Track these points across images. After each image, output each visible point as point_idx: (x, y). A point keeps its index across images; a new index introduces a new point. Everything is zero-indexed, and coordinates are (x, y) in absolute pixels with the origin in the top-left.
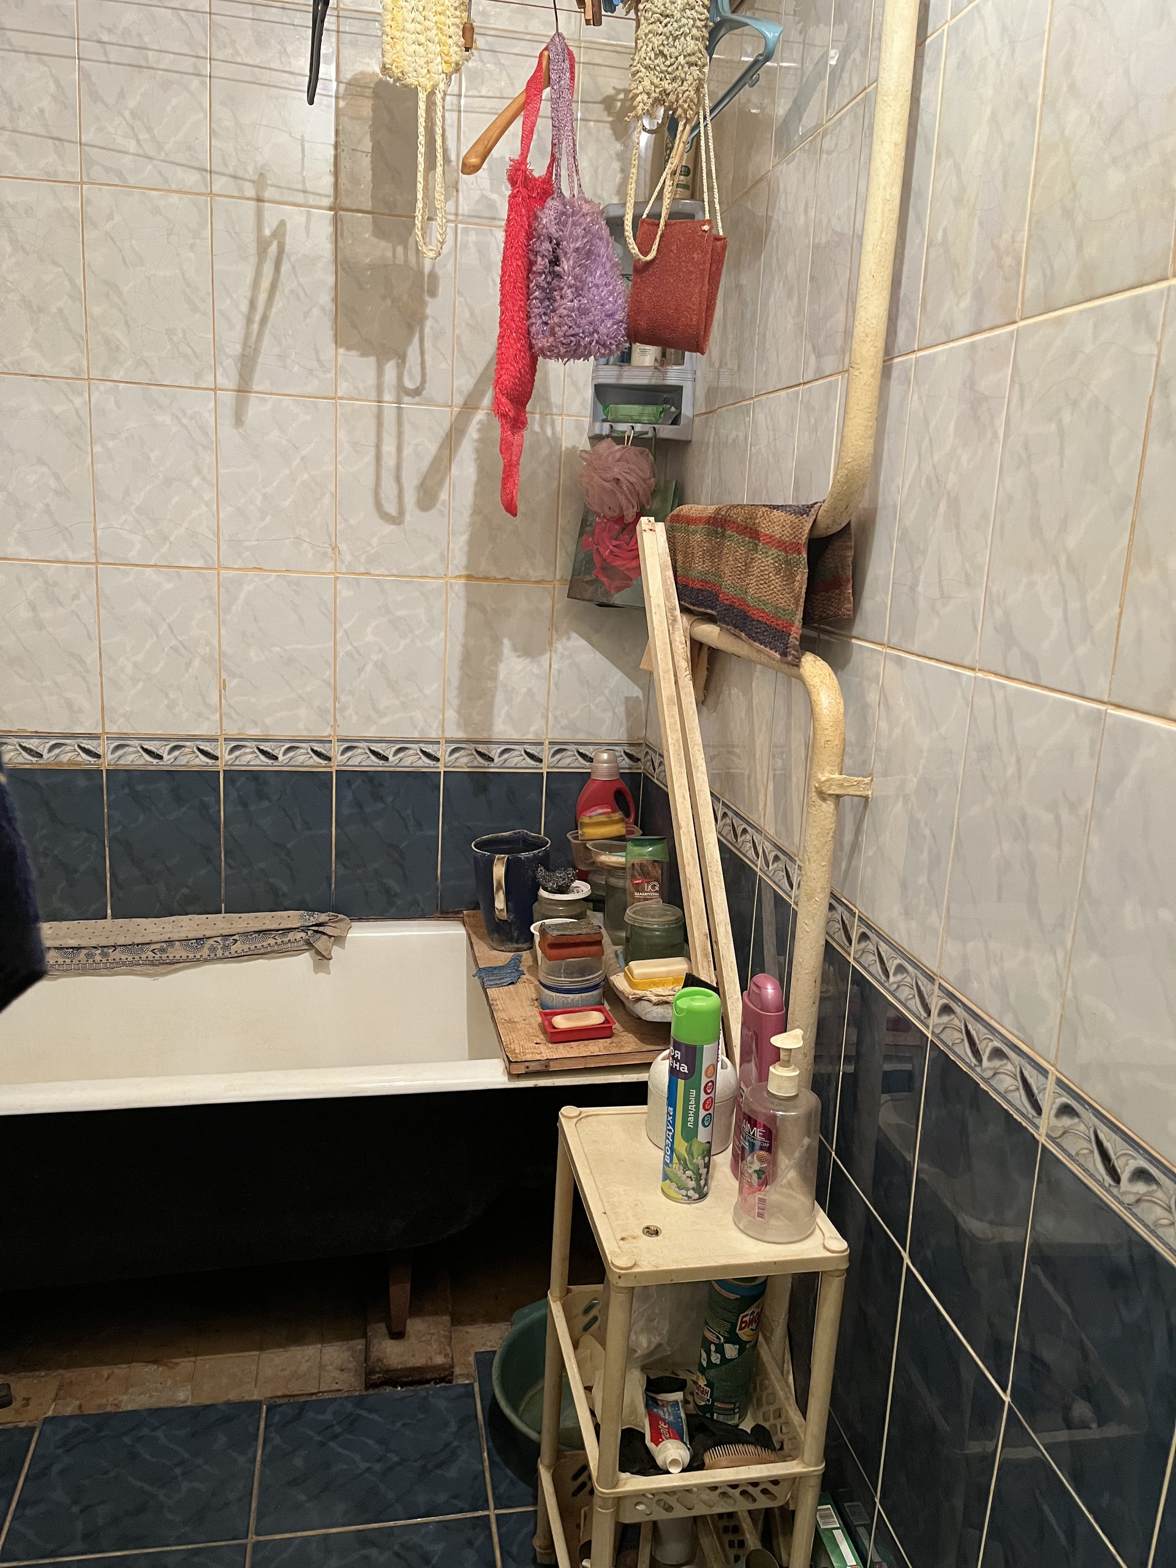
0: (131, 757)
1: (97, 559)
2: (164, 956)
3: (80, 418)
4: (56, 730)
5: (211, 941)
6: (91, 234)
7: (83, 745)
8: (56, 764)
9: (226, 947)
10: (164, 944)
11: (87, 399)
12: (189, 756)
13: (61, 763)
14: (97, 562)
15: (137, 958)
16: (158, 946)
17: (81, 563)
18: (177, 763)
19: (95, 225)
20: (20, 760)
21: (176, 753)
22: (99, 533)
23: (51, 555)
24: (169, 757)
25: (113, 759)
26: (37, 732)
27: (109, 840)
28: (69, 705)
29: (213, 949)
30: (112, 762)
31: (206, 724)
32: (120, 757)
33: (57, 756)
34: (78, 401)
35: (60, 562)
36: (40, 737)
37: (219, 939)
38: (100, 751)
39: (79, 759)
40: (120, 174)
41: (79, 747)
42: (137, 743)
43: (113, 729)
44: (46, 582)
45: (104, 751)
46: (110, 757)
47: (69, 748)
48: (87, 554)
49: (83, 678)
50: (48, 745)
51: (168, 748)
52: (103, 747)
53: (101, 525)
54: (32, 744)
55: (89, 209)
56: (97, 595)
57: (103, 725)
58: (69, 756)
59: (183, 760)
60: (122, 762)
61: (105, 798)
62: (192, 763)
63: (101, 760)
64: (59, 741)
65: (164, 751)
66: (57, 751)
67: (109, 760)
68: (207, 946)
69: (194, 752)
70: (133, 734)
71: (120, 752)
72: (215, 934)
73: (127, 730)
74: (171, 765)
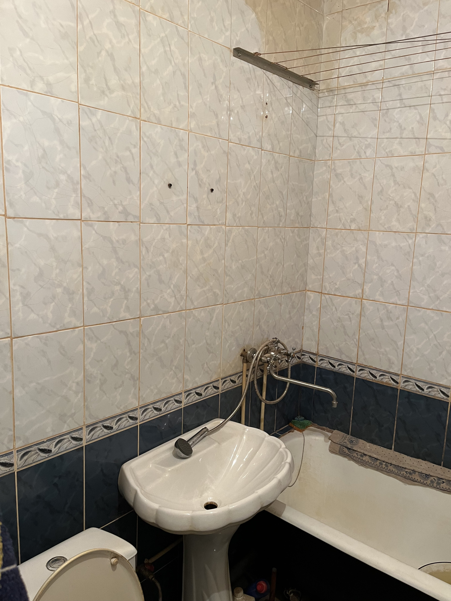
0: (411, 387)
1: (408, 304)
2: (411, 476)
3: (410, 248)
4: (383, 369)
5: (432, 478)
6: (426, 175)
7: (392, 377)
8: (381, 382)
9: (438, 484)
10: (411, 471)
11: (414, 241)
12: (436, 392)
13: (383, 382)
14: (408, 306)
15: (399, 472)
16: (409, 471)
17: (402, 305)
18: (430, 394)
19: (427, 170)
20: (368, 377)
21: (430, 390)
22: (410, 294)
23: (391, 301)
24: (427, 390)
25: (403, 386)
26: (376, 368)
27: (397, 418)
28: (389, 360)
29: (432, 482)
30: (403, 387)
31: (445, 380)
32: (406, 386)
33: (382, 379)
34: (410, 241)
35: (394, 304)
36: (377, 370)
37: (436, 478)
38: (398, 381)
39: (390, 382)
40: (441, 148)
41: (391, 377)
42: (413, 381)
43: (405, 373)
44: (387, 311)
45: (400, 382)
46: (402, 384)
47: (387, 377)
48: (404, 302)
49: (396, 350)
50: (379, 374)
51: (427, 386)
52: (400, 380)
53: (411, 291)
54: (373, 372)
55: (426, 165)
56: (406, 318)
57: (401, 371)
58: (386, 380)
59: (433, 394)
60: (406, 388)
61: (398, 400)
62: (437, 396)
63: (399, 385)
64: (384, 373)
65: (425, 388)
66: (382, 377)
67: (401, 385)
68: (430, 479)
69: (438, 391)
70: (413, 377)
71: (406, 384)
72: (434, 475)
73: (410, 375)
74: (427, 394)
